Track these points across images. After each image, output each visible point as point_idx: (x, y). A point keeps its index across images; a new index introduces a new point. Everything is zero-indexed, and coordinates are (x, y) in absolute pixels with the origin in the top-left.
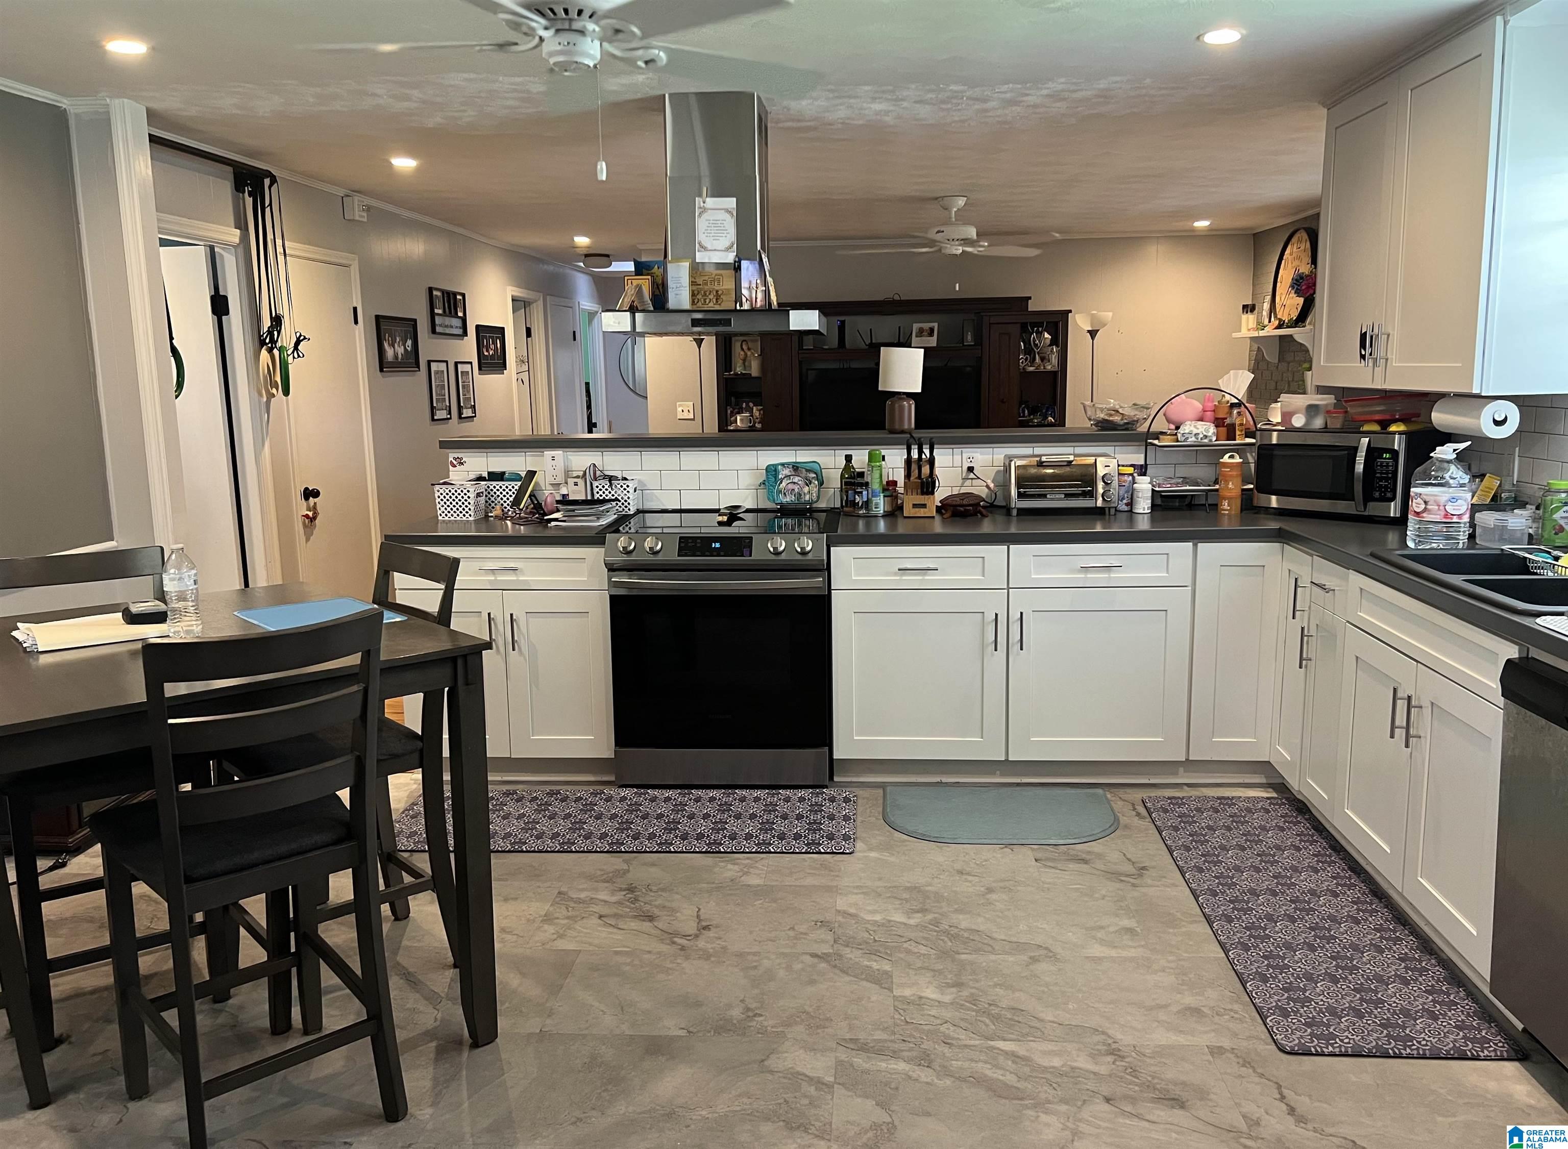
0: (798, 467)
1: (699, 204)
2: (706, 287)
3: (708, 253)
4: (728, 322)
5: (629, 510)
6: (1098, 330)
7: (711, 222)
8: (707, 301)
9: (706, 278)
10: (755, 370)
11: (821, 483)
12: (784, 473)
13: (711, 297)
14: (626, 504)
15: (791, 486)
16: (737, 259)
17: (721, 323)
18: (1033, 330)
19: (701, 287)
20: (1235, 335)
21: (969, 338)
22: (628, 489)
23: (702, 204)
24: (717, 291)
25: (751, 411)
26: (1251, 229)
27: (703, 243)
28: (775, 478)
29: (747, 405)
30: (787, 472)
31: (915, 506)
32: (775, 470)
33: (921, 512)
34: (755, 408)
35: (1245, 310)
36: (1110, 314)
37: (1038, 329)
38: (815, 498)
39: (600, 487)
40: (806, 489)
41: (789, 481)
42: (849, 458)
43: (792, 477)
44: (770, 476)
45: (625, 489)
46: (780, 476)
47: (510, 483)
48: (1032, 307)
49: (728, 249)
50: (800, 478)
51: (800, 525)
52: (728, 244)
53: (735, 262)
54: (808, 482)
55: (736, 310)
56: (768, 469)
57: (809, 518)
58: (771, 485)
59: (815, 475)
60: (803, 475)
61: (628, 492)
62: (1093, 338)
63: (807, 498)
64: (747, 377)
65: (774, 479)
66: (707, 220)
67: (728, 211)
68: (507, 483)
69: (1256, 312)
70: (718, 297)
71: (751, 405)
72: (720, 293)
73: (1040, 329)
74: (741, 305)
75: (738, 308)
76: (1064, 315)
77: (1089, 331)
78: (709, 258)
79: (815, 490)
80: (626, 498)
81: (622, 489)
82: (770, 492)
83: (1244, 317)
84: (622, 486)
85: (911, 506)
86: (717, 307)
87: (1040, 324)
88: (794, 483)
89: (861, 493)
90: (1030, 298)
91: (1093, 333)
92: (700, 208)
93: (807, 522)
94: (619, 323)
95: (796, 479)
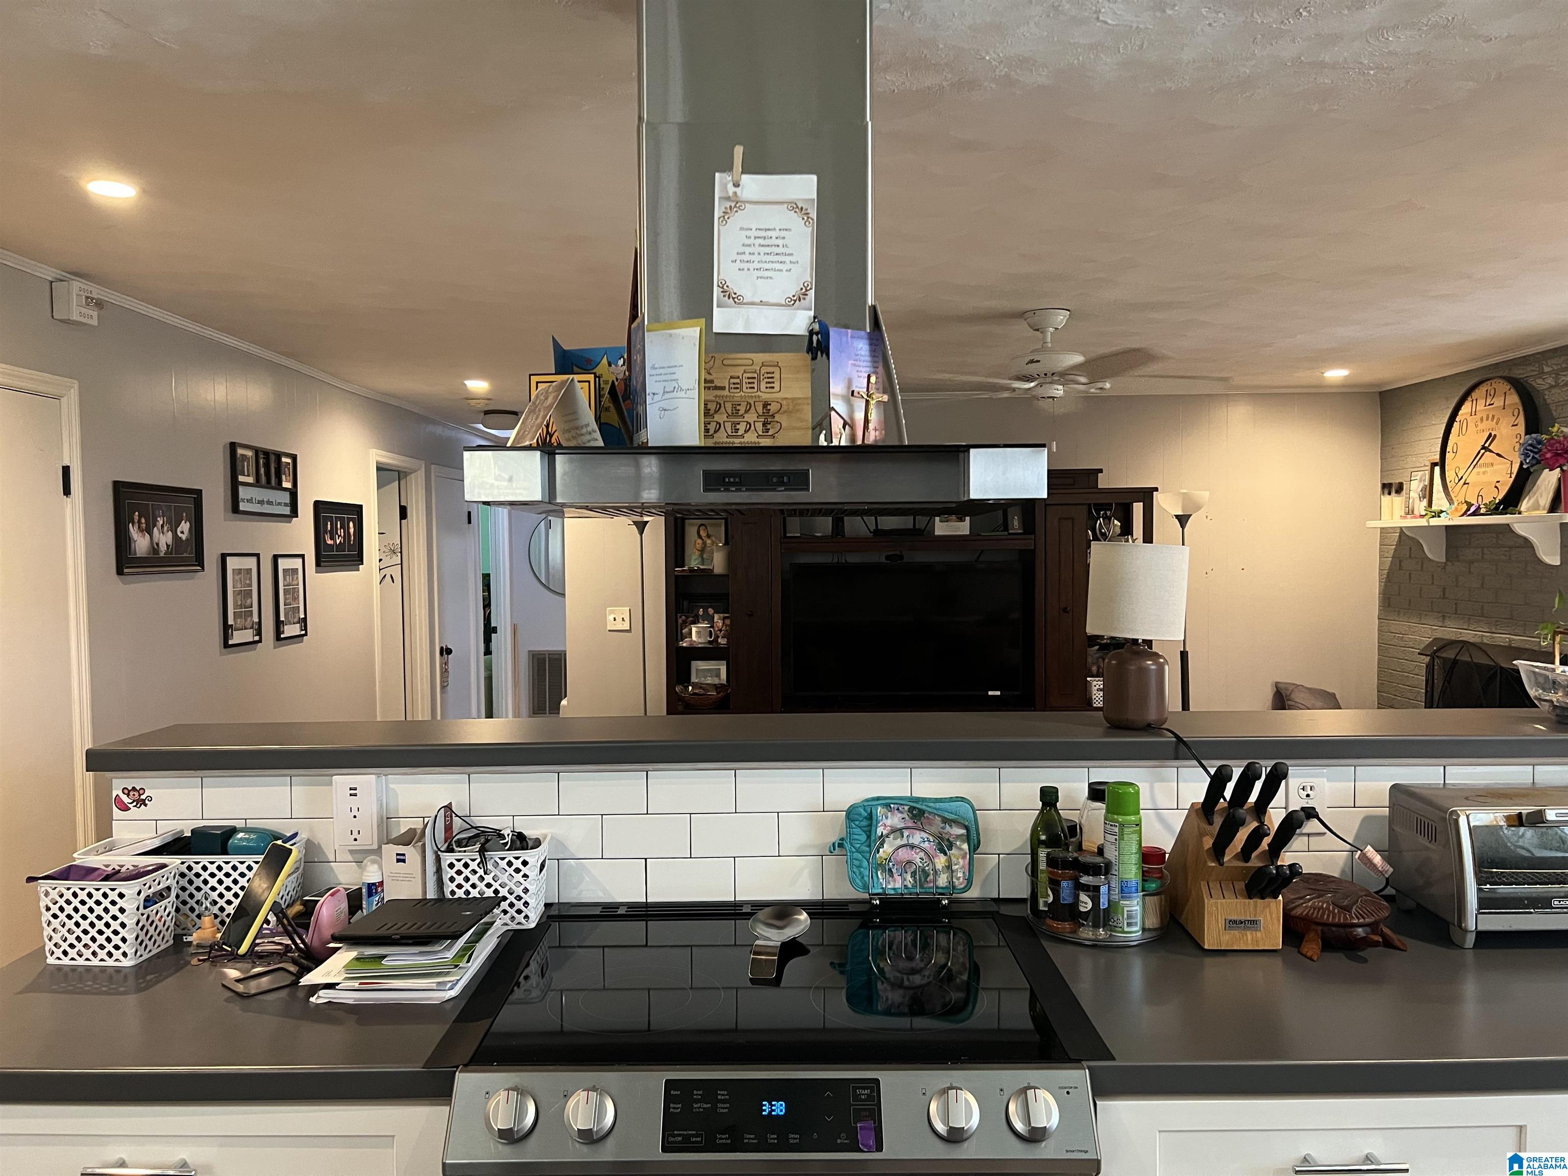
0: (922, 812)
1: (724, 187)
2: (738, 394)
3: (743, 310)
4: (800, 481)
5: (526, 917)
6: (1190, 516)
7: (753, 233)
8: (742, 428)
9: (739, 372)
10: (718, 563)
11: (975, 847)
12: (889, 822)
13: (751, 417)
14: (519, 905)
15: (903, 854)
16: (816, 327)
17: (782, 483)
18: (1098, 514)
19: (726, 393)
20: (1372, 524)
21: (1016, 523)
22: (524, 870)
23: (731, 189)
24: (766, 405)
25: (711, 620)
26: (1378, 385)
27: (733, 287)
28: (869, 837)
29: (706, 611)
30: (895, 820)
31: (1233, 924)
32: (870, 817)
33: (1248, 940)
34: (716, 617)
35: (1386, 491)
36: (1207, 494)
37: (1106, 513)
38: (959, 883)
39: (459, 866)
40: (940, 861)
41: (899, 842)
42: (1049, 796)
43: (906, 833)
44: (858, 831)
45: (517, 871)
46: (880, 830)
47: (242, 858)
48: (1103, 482)
49: (796, 300)
50: (925, 835)
51: (925, 946)
52: (793, 289)
53: (811, 333)
54: (944, 845)
55: (814, 451)
56: (851, 813)
57: (946, 930)
58: (858, 851)
59: (963, 831)
60: (934, 829)
61: (525, 876)
62: (1183, 526)
63: (942, 881)
64: (706, 574)
65: (864, 837)
66: (742, 229)
67: (795, 207)
68: (234, 859)
69: (1404, 492)
70: (768, 419)
71: (711, 611)
72: (773, 408)
73: (1108, 513)
74: (829, 438)
75: (822, 442)
76: (1147, 495)
77: (1177, 516)
78: (747, 322)
79: (960, 865)
80: (519, 891)
81: (511, 870)
82: (854, 867)
83: (1386, 499)
84: (510, 864)
85: (1221, 923)
86: (766, 442)
87: (1107, 507)
88: (912, 847)
89: (1097, 889)
90: (1101, 471)
91: (1183, 520)
92: (728, 199)
93: (943, 939)
94: (510, 480)
95: (917, 838)
